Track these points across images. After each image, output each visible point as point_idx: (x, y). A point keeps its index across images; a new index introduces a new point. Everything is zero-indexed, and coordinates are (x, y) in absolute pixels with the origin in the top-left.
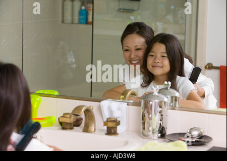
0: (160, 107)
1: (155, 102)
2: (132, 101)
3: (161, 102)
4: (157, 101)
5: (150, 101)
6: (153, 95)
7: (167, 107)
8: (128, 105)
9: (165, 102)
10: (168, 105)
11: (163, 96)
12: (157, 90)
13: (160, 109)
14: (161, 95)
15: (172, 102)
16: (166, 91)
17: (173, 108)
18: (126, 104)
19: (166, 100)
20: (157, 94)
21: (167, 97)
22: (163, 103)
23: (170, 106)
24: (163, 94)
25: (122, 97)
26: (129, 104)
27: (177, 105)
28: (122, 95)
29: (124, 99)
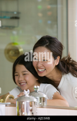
0: (31, 106)
1: (27, 103)
2: (10, 103)
3: (31, 102)
4: (28, 101)
5: (23, 102)
6: (25, 97)
7: (36, 106)
8: (6, 106)
9: (35, 102)
10: (38, 104)
11: (33, 98)
12: (28, 93)
13: (31, 108)
14: (31, 97)
15: (41, 102)
16: (36, 93)
17: (42, 107)
18: (5, 105)
19: (35, 100)
20: (28, 96)
21: (37, 99)
22: (33, 103)
23: (39, 105)
24: (33, 96)
25: (2, 100)
26: (8, 105)
27: (45, 104)
28: (2, 98)
29: (4, 102)
